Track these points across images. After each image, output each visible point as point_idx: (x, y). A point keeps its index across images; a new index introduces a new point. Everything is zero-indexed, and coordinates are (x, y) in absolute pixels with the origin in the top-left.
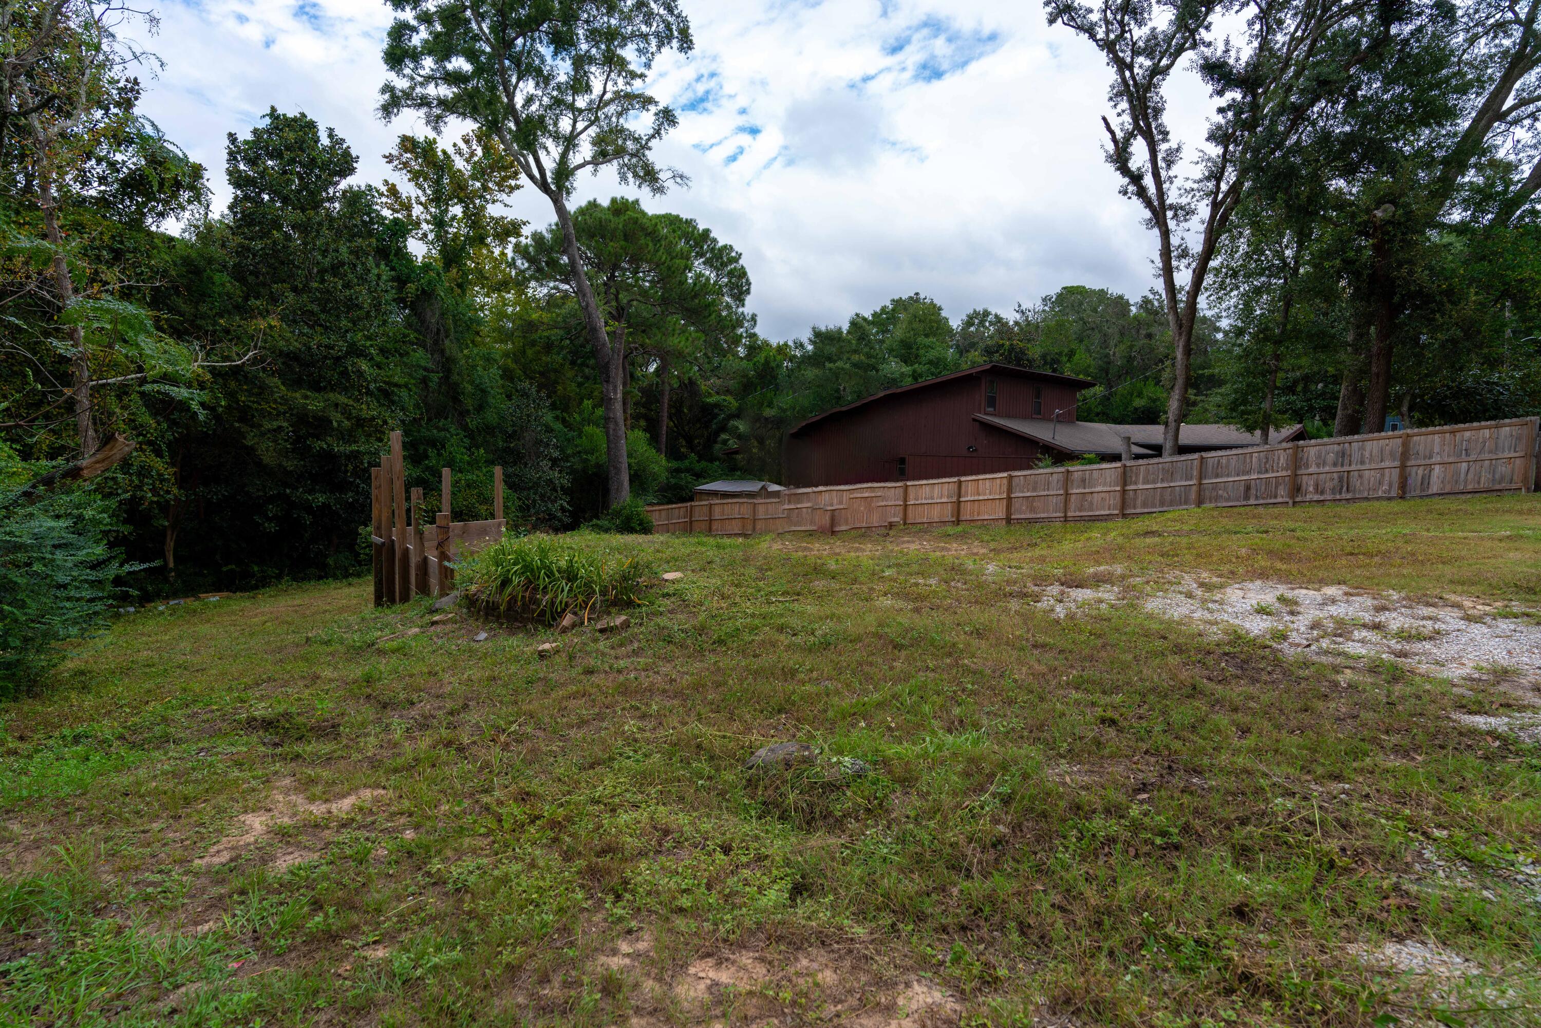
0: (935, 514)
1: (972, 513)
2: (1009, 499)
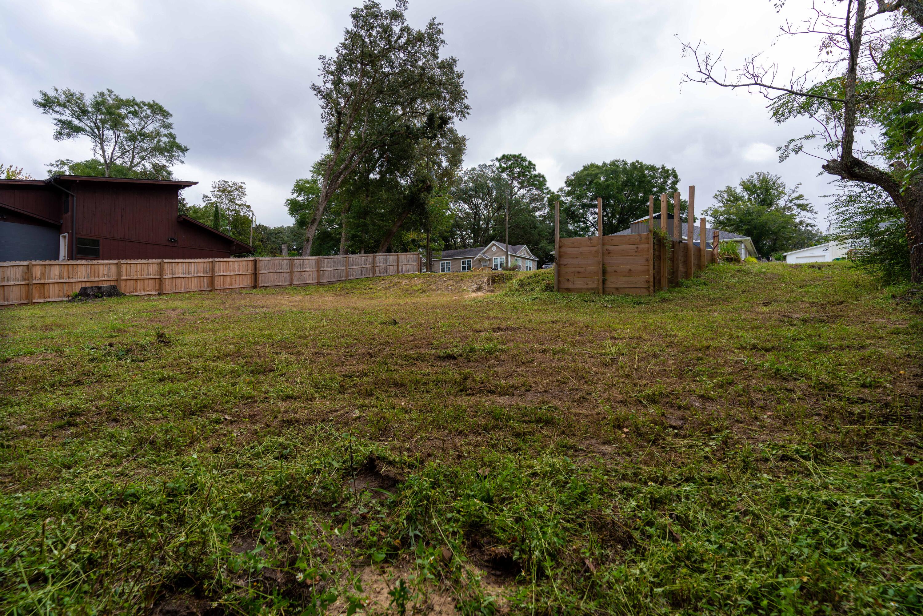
0: (193, 285)
1: (225, 284)
2: (255, 275)
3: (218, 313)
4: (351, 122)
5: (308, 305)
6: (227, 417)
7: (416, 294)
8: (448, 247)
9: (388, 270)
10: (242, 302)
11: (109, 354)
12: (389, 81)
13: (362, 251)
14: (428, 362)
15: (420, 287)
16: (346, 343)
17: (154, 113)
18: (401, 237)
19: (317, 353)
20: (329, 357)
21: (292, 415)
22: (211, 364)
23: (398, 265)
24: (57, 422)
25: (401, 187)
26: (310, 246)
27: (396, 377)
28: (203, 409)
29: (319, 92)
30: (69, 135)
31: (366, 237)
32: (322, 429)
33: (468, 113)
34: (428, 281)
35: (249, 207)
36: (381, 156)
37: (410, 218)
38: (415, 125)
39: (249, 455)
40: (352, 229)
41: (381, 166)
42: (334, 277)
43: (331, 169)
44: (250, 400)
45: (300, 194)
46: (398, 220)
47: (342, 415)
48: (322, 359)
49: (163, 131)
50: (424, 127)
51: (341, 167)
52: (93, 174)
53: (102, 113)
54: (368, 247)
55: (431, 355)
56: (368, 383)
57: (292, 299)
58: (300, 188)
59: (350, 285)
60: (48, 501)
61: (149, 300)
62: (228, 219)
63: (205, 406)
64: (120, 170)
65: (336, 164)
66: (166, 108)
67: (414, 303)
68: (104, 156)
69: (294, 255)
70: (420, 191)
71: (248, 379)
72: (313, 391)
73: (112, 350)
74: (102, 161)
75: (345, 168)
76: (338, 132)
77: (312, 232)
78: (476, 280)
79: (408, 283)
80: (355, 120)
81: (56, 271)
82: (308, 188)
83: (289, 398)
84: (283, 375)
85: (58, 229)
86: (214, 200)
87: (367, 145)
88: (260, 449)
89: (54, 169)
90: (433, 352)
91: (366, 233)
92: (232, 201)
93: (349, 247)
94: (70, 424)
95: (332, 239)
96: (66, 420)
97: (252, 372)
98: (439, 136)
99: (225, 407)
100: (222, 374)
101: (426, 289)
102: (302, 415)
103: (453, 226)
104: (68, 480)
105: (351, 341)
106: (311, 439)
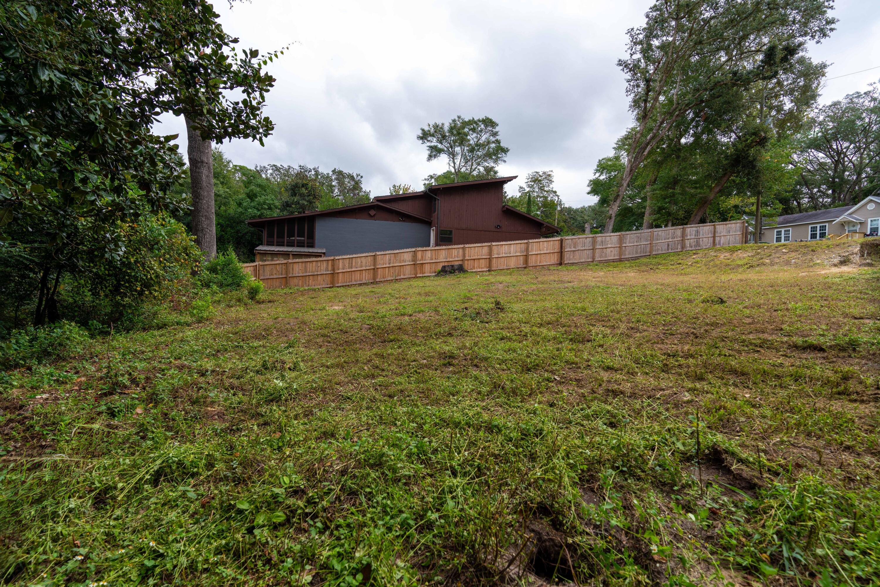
0: (513, 263)
1: (536, 262)
2: (561, 253)
3: (534, 287)
4: (661, 87)
5: (612, 280)
6: (556, 377)
7: (740, 270)
8: (787, 210)
9: (701, 243)
10: (552, 278)
11: (465, 315)
12: (710, 26)
13: (670, 224)
14: (778, 351)
15: (745, 261)
16: (664, 321)
17: (486, 126)
18: (718, 204)
19: (632, 328)
20: (646, 333)
21: (616, 387)
22: (537, 330)
23: (714, 237)
24: (442, 361)
25: (722, 146)
26: (612, 223)
27: (733, 363)
28: (536, 367)
29: (625, 66)
30: (435, 156)
31: (674, 208)
32: (649, 405)
33: (832, 30)
34: (758, 254)
35: (555, 192)
36: (697, 115)
37: (734, 181)
38: (745, 67)
39: (579, 415)
40: (658, 202)
41: (696, 127)
42: (637, 253)
43: (637, 142)
44: (573, 365)
45: (602, 173)
46: (717, 185)
47: (670, 396)
48: (638, 335)
49: (492, 139)
50: (760, 66)
51: (648, 138)
52: (448, 182)
53: (454, 135)
54: (677, 219)
55: (782, 342)
56: (697, 366)
57: (596, 274)
58: (602, 167)
59: (654, 260)
60: (446, 416)
61: (483, 276)
62: (538, 205)
63: (537, 365)
64: (465, 176)
65: (642, 135)
66: (494, 120)
67: (741, 280)
68: (454, 167)
69: (596, 233)
70: (750, 146)
71: (570, 347)
72: (634, 365)
73: (468, 312)
74: (453, 170)
75: (652, 138)
76: (646, 101)
77: (614, 209)
78: (838, 250)
79: (729, 257)
80: (666, 83)
81: (429, 254)
82: (610, 166)
83: (609, 368)
84: (601, 346)
85: (429, 224)
86: (527, 189)
87: (680, 107)
88: (589, 411)
89: (427, 182)
90: (785, 339)
91: (676, 204)
92: (542, 189)
93: (655, 220)
94: (450, 364)
95: (633, 214)
96: (447, 360)
97: (571, 340)
98: (781, 72)
99: (554, 368)
100: (546, 339)
101: (755, 263)
102: (627, 387)
103: (798, 183)
104: (454, 405)
105: (669, 318)
106: (638, 413)
